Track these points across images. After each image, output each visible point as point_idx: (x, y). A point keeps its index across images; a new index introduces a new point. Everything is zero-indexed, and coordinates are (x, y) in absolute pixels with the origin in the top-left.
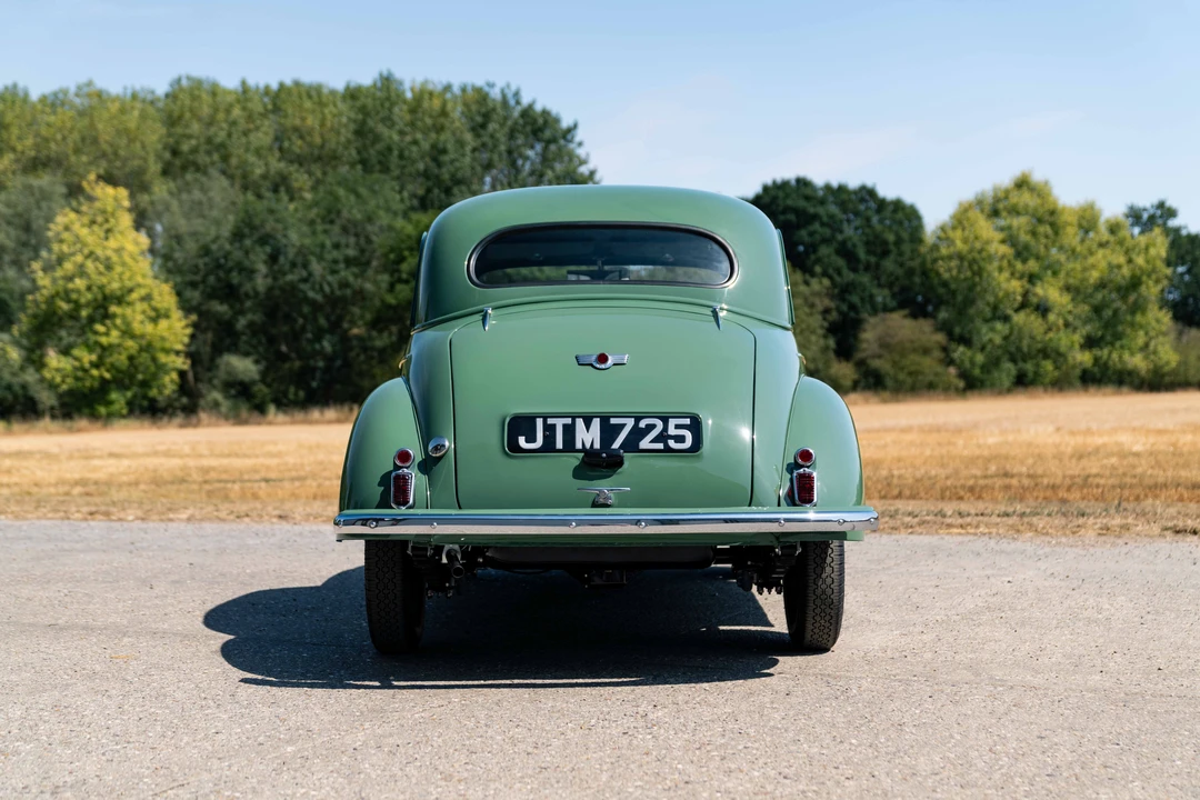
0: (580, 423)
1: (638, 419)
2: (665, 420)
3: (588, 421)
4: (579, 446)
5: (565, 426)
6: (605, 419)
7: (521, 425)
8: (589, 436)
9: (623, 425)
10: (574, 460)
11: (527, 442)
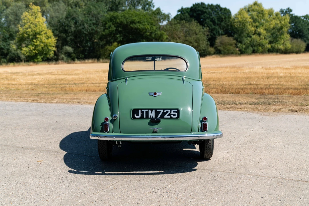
0: (150, 111)
1: (164, 110)
2: (171, 110)
3: (152, 110)
4: (149, 117)
5: (146, 112)
6: (156, 110)
7: (135, 112)
8: (152, 114)
9: (160, 112)
10: (148, 120)
11: (137, 116)
